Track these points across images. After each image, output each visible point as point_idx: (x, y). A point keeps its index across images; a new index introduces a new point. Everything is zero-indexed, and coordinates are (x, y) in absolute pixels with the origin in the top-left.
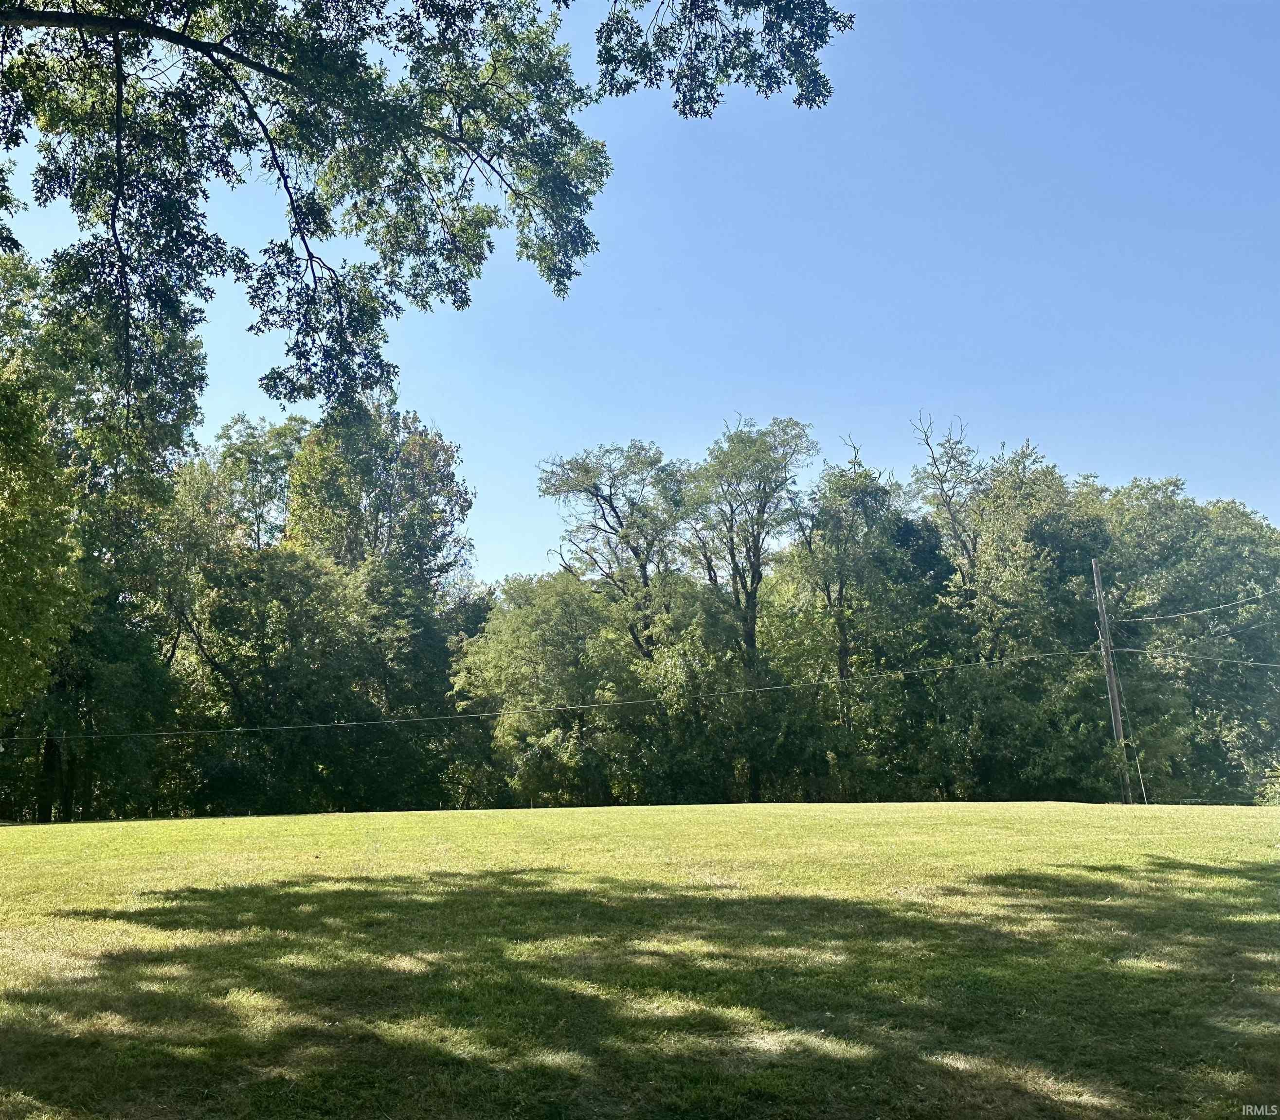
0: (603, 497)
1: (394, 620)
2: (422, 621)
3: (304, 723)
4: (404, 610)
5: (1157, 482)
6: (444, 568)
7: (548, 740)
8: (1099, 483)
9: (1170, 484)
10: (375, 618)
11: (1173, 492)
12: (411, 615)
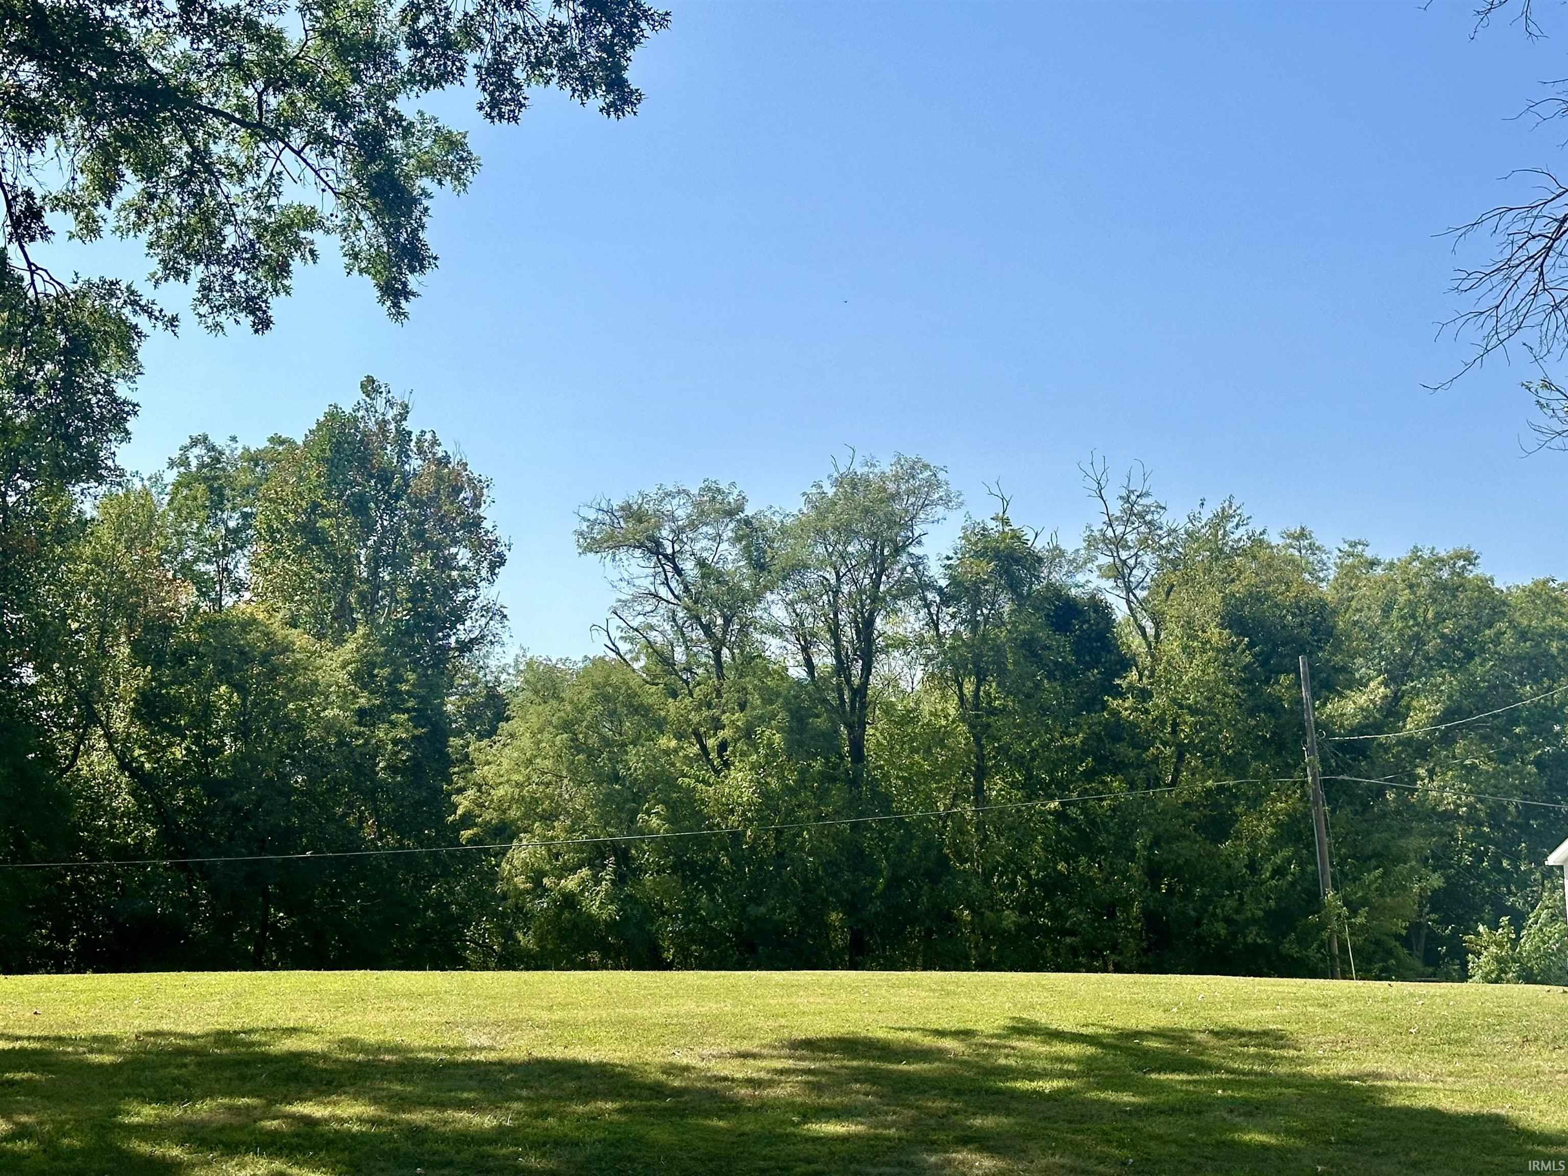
0: (666, 556)
1: (390, 714)
2: (429, 718)
3: (251, 854)
4: (404, 701)
5: (1443, 554)
6: (465, 647)
7: (571, 883)
8: (1369, 554)
9: (1459, 557)
10: (362, 713)
11: (1464, 567)
12: (414, 710)
